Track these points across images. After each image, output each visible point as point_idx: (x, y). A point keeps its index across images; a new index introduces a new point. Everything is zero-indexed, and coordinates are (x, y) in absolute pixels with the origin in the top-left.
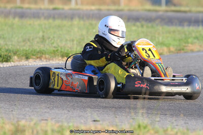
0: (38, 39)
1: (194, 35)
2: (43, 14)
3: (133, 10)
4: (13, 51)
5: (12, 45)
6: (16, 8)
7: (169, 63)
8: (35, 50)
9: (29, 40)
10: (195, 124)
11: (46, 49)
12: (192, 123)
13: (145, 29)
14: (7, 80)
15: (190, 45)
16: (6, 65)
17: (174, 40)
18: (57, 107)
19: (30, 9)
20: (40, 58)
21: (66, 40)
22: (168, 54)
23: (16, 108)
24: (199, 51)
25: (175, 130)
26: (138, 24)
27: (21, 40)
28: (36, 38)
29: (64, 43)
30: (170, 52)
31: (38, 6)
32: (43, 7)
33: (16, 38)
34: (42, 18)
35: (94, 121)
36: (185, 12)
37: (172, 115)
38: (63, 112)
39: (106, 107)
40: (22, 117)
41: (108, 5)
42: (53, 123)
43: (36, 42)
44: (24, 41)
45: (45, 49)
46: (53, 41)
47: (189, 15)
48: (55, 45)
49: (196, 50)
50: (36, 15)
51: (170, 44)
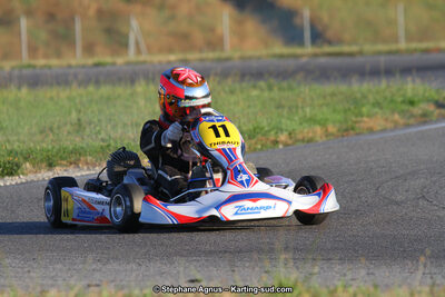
0: (68, 127)
1: (371, 98)
2: (75, 76)
3: (250, 58)
4: (21, 154)
5: (18, 141)
6: (22, 67)
7: (327, 156)
8: (65, 149)
9: (51, 129)
10: (387, 274)
11: (87, 145)
12: (383, 273)
13: (275, 94)
14: (13, 212)
15: (365, 119)
16: (9, 181)
17: (334, 111)
18: (116, 259)
19: (50, 67)
20: (76, 163)
21: (125, 125)
22: (324, 139)
23: (35, 266)
24: (384, 130)
25: (351, 290)
26: (262, 84)
27: (34, 129)
28: (65, 124)
29: (120, 131)
30: (327, 134)
31: (64, 62)
32: (74, 62)
33: (26, 128)
34: (75, 85)
35: (192, 281)
36: (351, 55)
37: (340, 259)
38: (129, 267)
39: (211, 253)
40: (50, 282)
41: (201, 51)
42: (113, 291)
43: (65, 134)
44: (42, 132)
45: (84, 145)
46: (98, 128)
47: (359, 60)
48: (103, 135)
49: (379, 128)
50: (62, 80)
51: (327, 120)
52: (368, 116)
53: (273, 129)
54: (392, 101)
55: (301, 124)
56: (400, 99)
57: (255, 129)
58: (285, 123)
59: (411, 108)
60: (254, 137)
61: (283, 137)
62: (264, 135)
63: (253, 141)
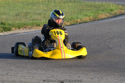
52: (101, 14)
53: (76, 18)
54: (107, 10)
55: (83, 16)
56: (109, 9)
57: (72, 18)
58: (80, 16)
59: (111, 12)
60: (72, 20)
61: (79, 20)
62: (74, 20)
63: (71, 21)
